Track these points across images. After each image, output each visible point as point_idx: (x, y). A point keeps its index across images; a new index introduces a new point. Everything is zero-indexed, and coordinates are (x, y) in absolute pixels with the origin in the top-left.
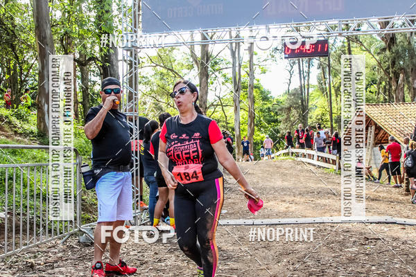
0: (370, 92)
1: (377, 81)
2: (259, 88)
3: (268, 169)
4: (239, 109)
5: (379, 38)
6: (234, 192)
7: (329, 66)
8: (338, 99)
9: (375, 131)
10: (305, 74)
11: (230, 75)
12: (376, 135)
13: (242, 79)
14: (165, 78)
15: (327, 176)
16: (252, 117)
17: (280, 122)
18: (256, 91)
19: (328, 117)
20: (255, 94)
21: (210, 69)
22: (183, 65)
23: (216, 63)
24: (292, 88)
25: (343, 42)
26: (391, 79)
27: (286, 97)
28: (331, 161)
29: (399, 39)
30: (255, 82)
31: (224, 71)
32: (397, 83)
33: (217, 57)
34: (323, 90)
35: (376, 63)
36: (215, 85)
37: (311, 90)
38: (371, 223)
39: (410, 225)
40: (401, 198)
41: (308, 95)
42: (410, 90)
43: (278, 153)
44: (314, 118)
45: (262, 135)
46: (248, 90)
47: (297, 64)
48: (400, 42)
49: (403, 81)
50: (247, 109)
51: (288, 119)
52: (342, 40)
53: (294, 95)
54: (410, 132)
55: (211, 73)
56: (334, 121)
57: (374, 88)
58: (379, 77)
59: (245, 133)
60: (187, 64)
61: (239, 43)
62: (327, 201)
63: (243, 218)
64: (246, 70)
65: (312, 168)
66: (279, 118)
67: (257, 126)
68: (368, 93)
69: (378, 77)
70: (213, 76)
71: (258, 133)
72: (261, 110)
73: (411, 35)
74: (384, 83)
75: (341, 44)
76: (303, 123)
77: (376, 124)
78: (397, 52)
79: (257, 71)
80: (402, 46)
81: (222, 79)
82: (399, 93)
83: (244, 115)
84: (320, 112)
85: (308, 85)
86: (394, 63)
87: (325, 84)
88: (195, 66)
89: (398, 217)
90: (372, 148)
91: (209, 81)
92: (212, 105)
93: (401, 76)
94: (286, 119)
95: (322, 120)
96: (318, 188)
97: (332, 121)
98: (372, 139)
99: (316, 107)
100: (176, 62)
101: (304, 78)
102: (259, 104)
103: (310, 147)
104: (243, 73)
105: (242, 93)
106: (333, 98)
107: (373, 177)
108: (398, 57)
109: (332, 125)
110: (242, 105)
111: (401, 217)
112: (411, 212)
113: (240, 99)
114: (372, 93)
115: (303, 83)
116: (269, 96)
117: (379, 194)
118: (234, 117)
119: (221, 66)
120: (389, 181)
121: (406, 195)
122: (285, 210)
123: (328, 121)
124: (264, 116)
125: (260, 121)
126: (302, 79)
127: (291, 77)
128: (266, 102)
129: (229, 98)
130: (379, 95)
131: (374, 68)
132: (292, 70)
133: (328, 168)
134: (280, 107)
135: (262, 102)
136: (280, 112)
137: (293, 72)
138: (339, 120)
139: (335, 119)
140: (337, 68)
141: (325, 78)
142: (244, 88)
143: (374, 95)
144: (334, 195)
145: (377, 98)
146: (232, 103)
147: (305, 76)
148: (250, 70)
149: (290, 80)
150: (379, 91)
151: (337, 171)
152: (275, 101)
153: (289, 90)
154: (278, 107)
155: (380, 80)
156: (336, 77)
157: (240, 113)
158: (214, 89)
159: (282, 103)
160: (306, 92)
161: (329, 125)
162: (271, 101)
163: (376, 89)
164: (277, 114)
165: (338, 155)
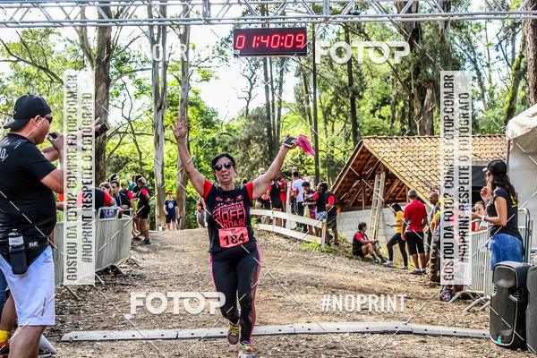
0: (380, 117)
1: (390, 99)
2: (197, 105)
4: (162, 140)
5: (395, 30)
7: (314, 71)
8: (329, 128)
9: (386, 181)
10: (275, 84)
11: (148, 83)
12: (387, 187)
13: (168, 89)
14: (33, 82)
15: (306, 256)
18: (193, 111)
20: (190, 115)
21: (113, 70)
22: (66, 61)
23: (125, 60)
24: (252, 107)
25: (339, 34)
26: (412, 96)
27: (243, 121)
28: (314, 230)
29: (427, 31)
30: (191, 95)
31: (139, 75)
32: (423, 103)
33: (127, 50)
34: (304, 113)
35: (389, 70)
36: (121, 98)
37: (284, 112)
38: (372, 333)
39: (434, 336)
40: (423, 291)
41: (279, 119)
46: (179, 108)
47: (262, 68)
48: (428, 38)
49: (432, 100)
52: (336, 30)
53: (256, 118)
55: (115, 77)
56: (320, 164)
57: (386, 111)
58: (394, 93)
59: (173, 181)
60: (73, 60)
61: (164, 27)
62: (304, 297)
63: (161, 327)
64: (176, 73)
65: (283, 241)
68: (377, 118)
69: (392, 93)
70: (119, 82)
73: (446, 27)
74: (401, 104)
75: (335, 36)
77: (387, 170)
78: (423, 52)
79: (195, 76)
80: (431, 44)
81: (133, 89)
82: (424, 120)
85: (280, 103)
86: (417, 71)
87: (308, 102)
88: (88, 64)
89: (416, 322)
90: (380, 210)
91: (111, 90)
92: (117, 132)
93: (429, 92)
94: (242, 159)
95: (302, 162)
96: (291, 275)
97: (317, 164)
98: (380, 195)
100: (54, 56)
101: (273, 91)
102: (196, 133)
103: (280, 207)
104: (170, 79)
105: (168, 113)
106: (321, 125)
107: (380, 256)
108: (424, 62)
109: (317, 171)
110: (168, 133)
111: (420, 323)
112: (437, 315)
113: (165, 123)
114: (384, 118)
115: (271, 99)
116: (214, 119)
118: (153, 154)
119: (133, 66)
120: (406, 264)
121: (433, 287)
123: (312, 164)
124: (206, 154)
125: (199, 162)
126: (270, 92)
127: (252, 88)
128: (208, 130)
129: (145, 120)
130: (393, 122)
131: (386, 79)
132: (254, 76)
133: (309, 242)
134: (231, 139)
135: (202, 130)
136: (231, 147)
137: (255, 80)
138: (330, 163)
139: (322, 161)
140: (328, 75)
141: (307, 92)
142: (171, 105)
143: (386, 122)
144: (316, 286)
145: (391, 128)
146: (150, 130)
147: (274, 87)
148: (183, 74)
149: (250, 93)
150: (394, 116)
151: (323, 247)
152: (224, 128)
153: (247, 110)
154: (229, 139)
155: (396, 98)
156: (325, 90)
157: (165, 147)
158: (120, 105)
159: (235, 131)
160: (276, 115)
161: (313, 171)
162: (217, 128)
163: (390, 113)
164: (226, 150)
165: (325, 220)
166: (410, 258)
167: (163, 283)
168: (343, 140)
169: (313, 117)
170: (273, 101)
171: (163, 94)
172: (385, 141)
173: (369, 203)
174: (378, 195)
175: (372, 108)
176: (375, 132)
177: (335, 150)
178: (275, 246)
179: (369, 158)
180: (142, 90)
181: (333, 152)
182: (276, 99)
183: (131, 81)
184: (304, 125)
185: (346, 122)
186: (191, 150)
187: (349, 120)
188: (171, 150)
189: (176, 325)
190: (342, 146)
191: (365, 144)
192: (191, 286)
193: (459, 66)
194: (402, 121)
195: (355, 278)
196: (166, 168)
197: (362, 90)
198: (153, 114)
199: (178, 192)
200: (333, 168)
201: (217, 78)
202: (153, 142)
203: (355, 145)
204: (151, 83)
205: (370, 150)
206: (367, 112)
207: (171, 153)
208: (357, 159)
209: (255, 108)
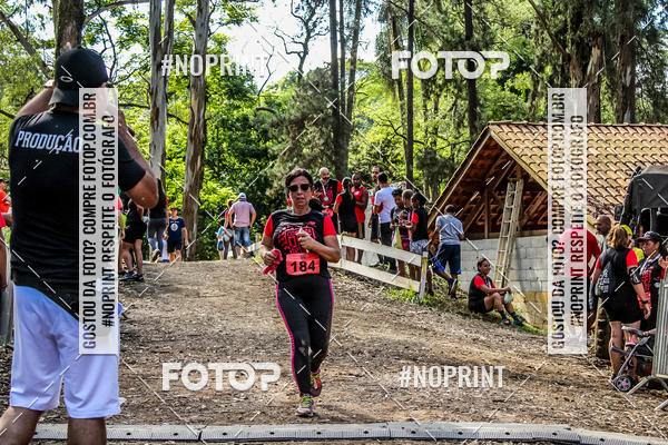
0: (512, 90)
1: (532, 62)
3: (237, 284)
4: (163, 115)
6: (143, 344)
7: (411, 14)
8: (430, 105)
9: (524, 194)
10: (347, 32)
11: (144, 23)
12: (526, 204)
13: (175, 36)
15: (394, 310)
16: (197, 139)
17: (274, 157)
19: (400, 150)
26: (568, 58)
27: (292, 91)
28: (407, 270)
30: (212, 45)
31: (128, 10)
32: (584, 71)
34: (391, 84)
35: (531, 14)
36: (99, 47)
37: (357, 76)
38: (515, 442)
40: (585, 374)
41: (351, 88)
42: (613, 91)
44: (364, 152)
45: (224, 191)
47: (327, 5)
49: (600, 65)
50: (187, 119)
51: (295, 152)
53: (314, 86)
54: (611, 200)
56: (415, 162)
57: (523, 80)
58: (538, 52)
59: (178, 183)
64: (188, 10)
65: (358, 285)
66: (272, 146)
67: (211, 164)
68: (508, 93)
69: (535, 54)
70: (96, 20)
71: (212, 185)
72: (224, 123)
74: (548, 70)
76: (333, 163)
77: (526, 176)
79: (219, 15)
81: (116, 33)
84: (381, 137)
85: (353, 62)
86: (578, 18)
89: (583, 425)
90: (514, 239)
91: (83, 33)
93: (596, 52)
94: (291, 150)
95: (386, 158)
97: (410, 162)
98: (515, 216)
99: (371, 121)
101: (344, 42)
102: (218, 106)
104: (180, 18)
106: (418, 100)
107: (513, 314)
108: (591, 4)
109: (410, 173)
110: (173, 105)
111: (590, 427)
112: (615, 414)
113: (169, 89)
114: (518, 93)
115: (339, 56)
116: (247, 85)
117: (530, 362)
121: (601, 367)
122: (287, 399)
123: (401, 162)
124: (232, 141)
125: (219, 153)
126: (339, 44)
127: (309, 37)
128: (237, 103)
129: (135, 83)
130: (534, 99)
131: (524, 29)
132: (314, 19)
133: (399, 288)
134: (275, 119)
135: (226, 101)
136: (274, 131)
137: (315, 25)
138: (430, 162)
139: (419, 158)
140: (431, 21)
141: (398, 47)
143: (521, 99)
144: (414, 360)
145: (530, 108)
146: (145, 98)
147: (345, 36)
148: (200, 10)
149: (305, 46)
150: (536, 89)
151: (421, 296)
152: (262, 100)
153: (301, 72)
154: (270, 118)
155: (540, 60)
156: (426, 45)
157: (167, 127)
159: (279, 105)
160: (347, 81)
161: (404, 173)
162: (251, 99)
163: (529, 84)
164: (265, 135)
165: (426, 254)
167: (168, 347)
168: (452, 126)
169: (405, 88)
170: (343, 59)
171: (167, 42)
172: (525, 130)
173: (495, 229)
174: (511, 216)
175: (500, 75)
176: (504, 113)
177: (440, 143)
178: (344, 293)
179: (498, 156)
180: (132, 34)
181: (435, 143)
182: (348, 56)
183: (114, 20)
184: (390, 101)
185: (458, 97)
186: (209, 133)
187: (464, 94)
188: (176, 132)
189: (194, 417)
190: (449, 134)
191: (492, 133)
192: (213, 354)
193: (645, 11)
195: (475, 349)
196: (167, 161)
197: (487, 46)
198: (149, 74)
199: (187, 200)
200: (436, 169)
201: (254, 19)
202: (148, 119)
203: (472, 133)
204: (147, 23)
205: (501, 143)
206: (493, 81)
207: (177, 137)
208: (479, 157)
209: (314, 68)
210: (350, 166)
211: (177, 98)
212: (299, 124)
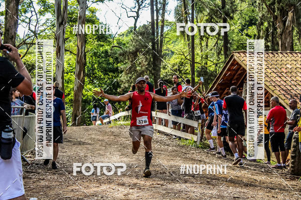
0: (247, 35)
1: (257, 20)
2: (93, 22)
3: (101, 138)
4: (63, 50)
8: (204, 44)
10: (159, 6)
11: (52, 2)
13: (68, 8)
15: (184, 151)
16: (81, 62)
17: (122, 72)
19: (188, 67)
26: (276, 18)
30: (88, 14)
32: (284, 24)
36: (29, 15)
37: (165, 29)
40: (285, 183)
41: (162, 35)
42: (300, 35)
43: (117, 116)
44: (169, 69)
49: (293, 21)
50: (75, 52)
51: (132, 69)
53: (142, 34)
54: (299, 92)
56: (196, 74)
57: (253, 30)
58: (260, 15)
59: (71, 86)
62: (184, 186)
65: (164, 138)
66: (121, 66)
67: (89, 76)
68: (245, 37)
71: (89, 86)
72: (95, 54)
74: (266, 24)
76: (153, 74)
81: (39, 7)
82: (286, 38)
83: (69, 59)
84: (178, 60)
85: (163, 21)
87: (187, 21)
91: (20, 7)
92: (24, 43)
93: (290, 14)
94: (130, 68)
95: (180, 72)
96: (171, 167)
97: (193, 74)
99: (173, 53)
101: (158, 11)
105: (68, 27)
109: (193, 79)
113: (66, 36)
114: (250, 37)
115: (155, 18)
117: (255, 177)
118: (55, 62)
120: (269, 160)
123: (188, 73)
124: (100, 63)
125: (93, 70)
126: (155, 12)
127: (139, 9)
128: (102, 43)
129: (48, 34)
131: (253, 3)
133: (187, 139)
134: (121, 51)
135: (96, 43)
136: (121, 58)
138: (204, 72)
139: (198, 71)
141: (186, 13)
142: (71, 21)
143: (252, 39)
144: (193, 177)
147: (158, 8)
149: (137, 13)
150: (259, 34)
151: (198, 143)
152: (115, 42)
153: (135, 27)
154: (119, 51)
155: (261, 19)
156: (201, 12)
157: (65, 57)
158: (27, 20)
159: (124, 44)
160: (160, 31)
162: (109, 42)
163: (256, 32)
164: (117, 60)
165: (200, 121)
166: (273, 154)
168: (215, 55)
170: (157, 20)
171: (64, 12)
175: (240, 27)
177: (209, 62)
179: (240, 68)
181: (206, 63)
182: (160, 18)
184: (182, 42)
185: (218, 39)
186: (88, 59)
187: (221, 38)
188: (70, 59)
190: (214, 59)
191: (235, 57)
194: (266, 39)
196: (65, 74)
197: (233, 12)
198: (55, 28)
199: (75, 95)
202: (55, 52)
203: (225, 58)
204: (54, 2)
205: (240, 62)
206: (236, 31)
207: (70, 61)
208: (229, 70)
209: (142, 25)
210: (162, 76)
211: (70, 41)
212: (135, 54)
